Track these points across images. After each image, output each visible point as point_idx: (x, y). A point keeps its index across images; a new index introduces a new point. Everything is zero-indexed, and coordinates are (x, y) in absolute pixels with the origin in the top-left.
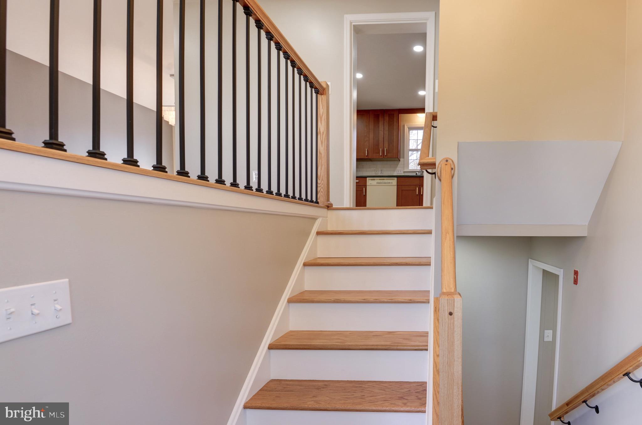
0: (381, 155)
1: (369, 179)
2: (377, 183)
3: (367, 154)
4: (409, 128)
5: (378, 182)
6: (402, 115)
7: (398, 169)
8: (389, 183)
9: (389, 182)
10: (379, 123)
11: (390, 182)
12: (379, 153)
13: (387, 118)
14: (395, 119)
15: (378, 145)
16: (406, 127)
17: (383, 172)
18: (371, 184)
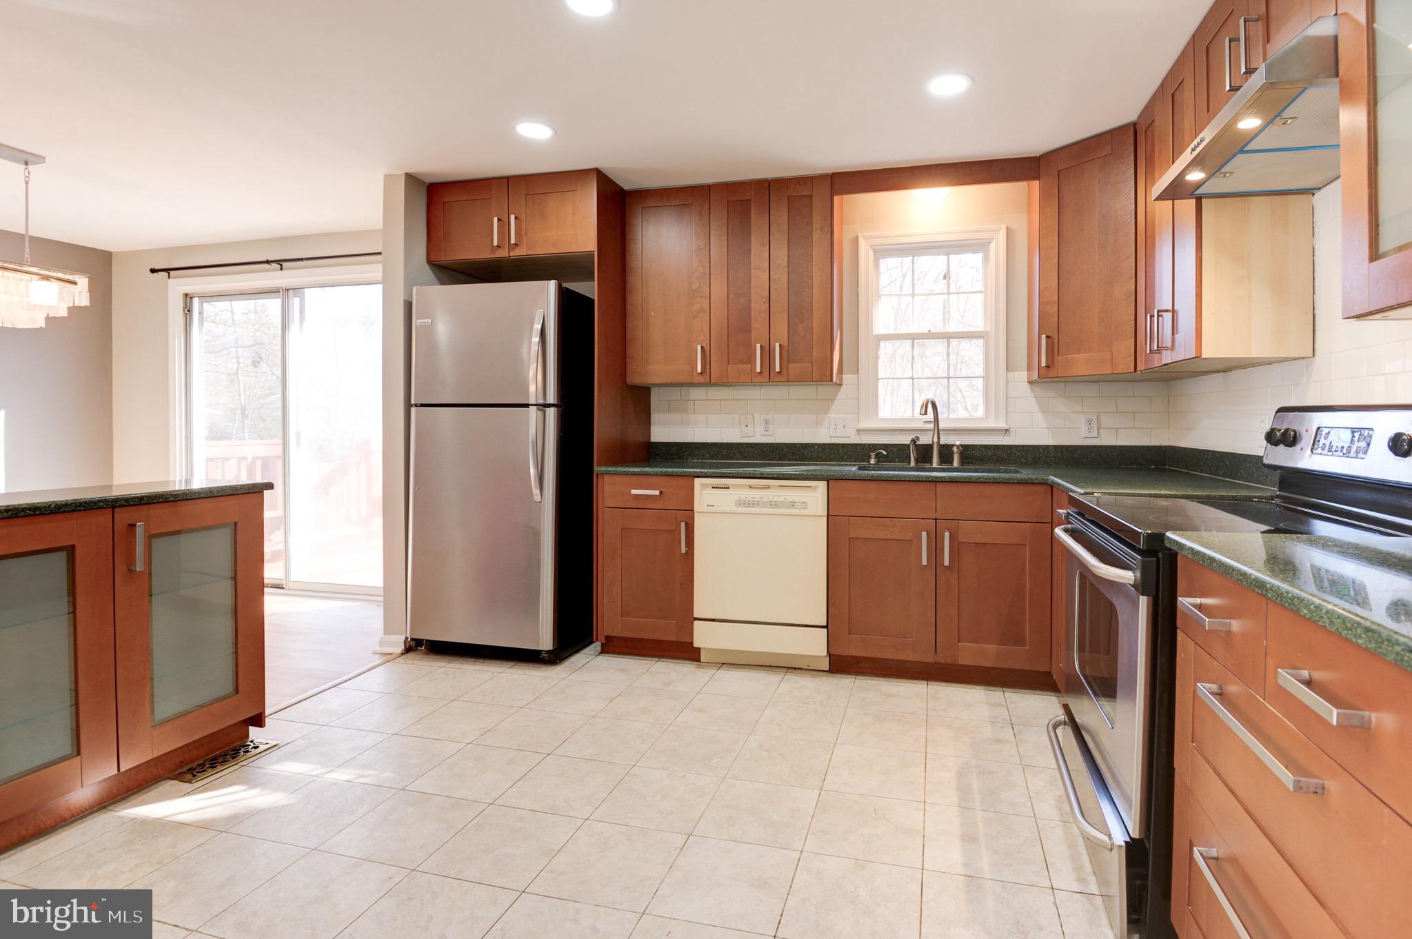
0: (758, 370)
1: (704, 486)
2: (740, 503)
3: (703, 367)
4: (874, 251)
5: (743, 498)
6: (846, 197)
7: (832, 415)
8: (793, 504)
9: (789, 499)
10: (749, 240)
11: (796, 499)
12: (751, 360)
13: (781, 216)
14: (817, 220)
15: (745, 328)
16: (862, 244)
17: (771, 427)
18: (710, 509)
